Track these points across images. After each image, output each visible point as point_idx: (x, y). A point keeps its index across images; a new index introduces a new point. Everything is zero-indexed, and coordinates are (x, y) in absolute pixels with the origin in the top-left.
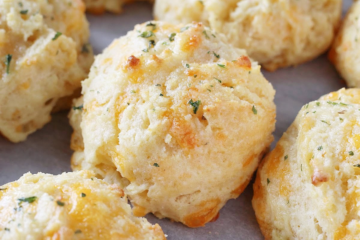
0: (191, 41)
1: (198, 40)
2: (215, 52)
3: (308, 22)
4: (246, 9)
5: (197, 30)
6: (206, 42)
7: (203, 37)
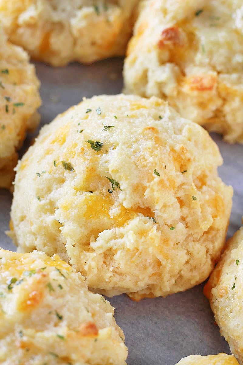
0: (30, 299)
1: (38, 298)
2: (58, 312)
3: (182, 256)
4: (108, 242)
5: (39, 282)
6: (49, 299)
7: (46, 292)
